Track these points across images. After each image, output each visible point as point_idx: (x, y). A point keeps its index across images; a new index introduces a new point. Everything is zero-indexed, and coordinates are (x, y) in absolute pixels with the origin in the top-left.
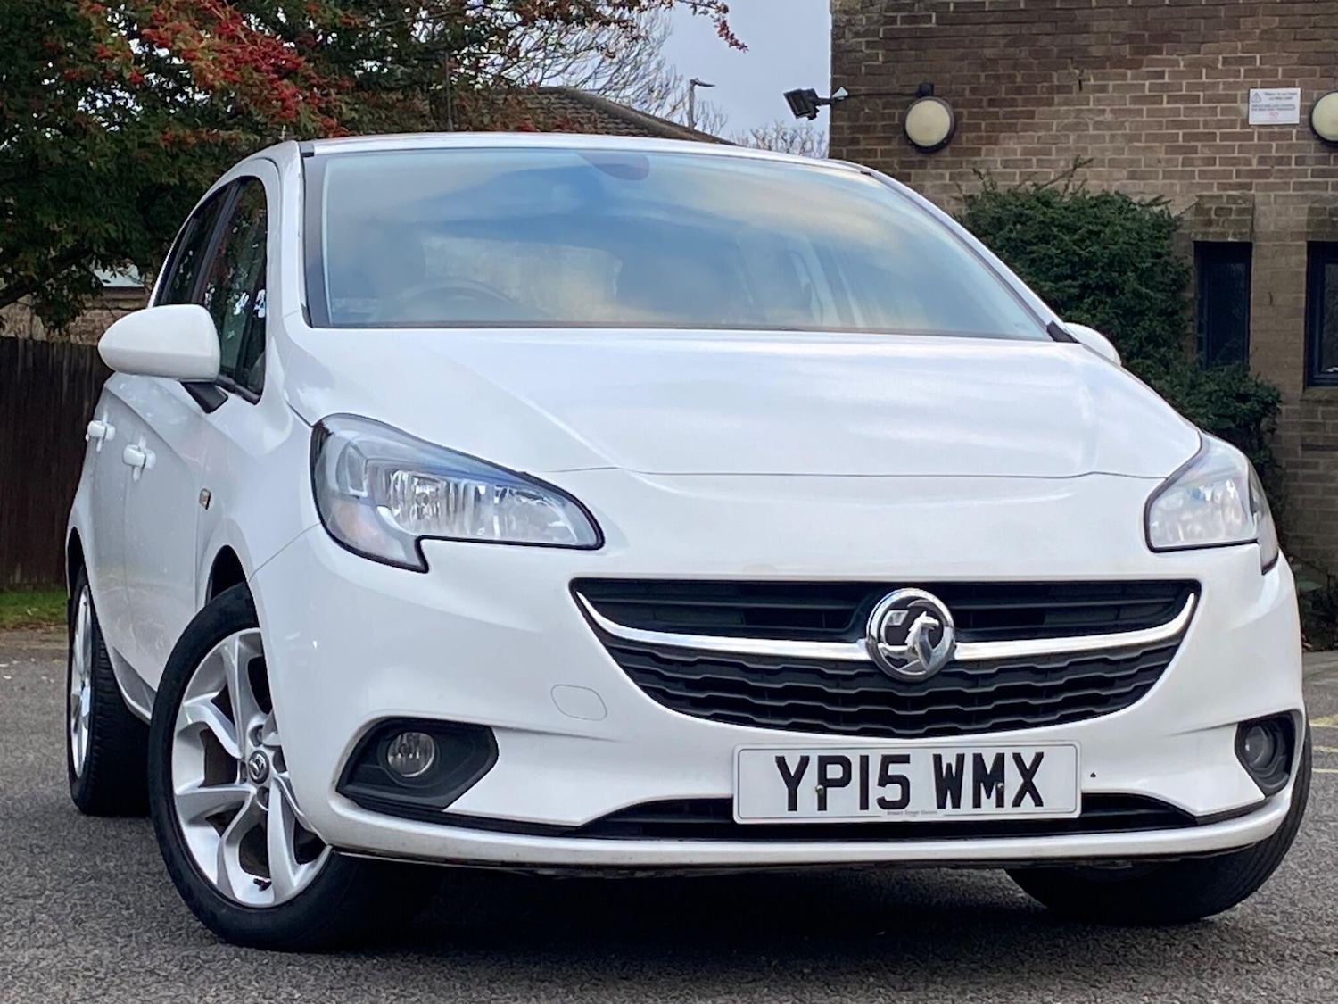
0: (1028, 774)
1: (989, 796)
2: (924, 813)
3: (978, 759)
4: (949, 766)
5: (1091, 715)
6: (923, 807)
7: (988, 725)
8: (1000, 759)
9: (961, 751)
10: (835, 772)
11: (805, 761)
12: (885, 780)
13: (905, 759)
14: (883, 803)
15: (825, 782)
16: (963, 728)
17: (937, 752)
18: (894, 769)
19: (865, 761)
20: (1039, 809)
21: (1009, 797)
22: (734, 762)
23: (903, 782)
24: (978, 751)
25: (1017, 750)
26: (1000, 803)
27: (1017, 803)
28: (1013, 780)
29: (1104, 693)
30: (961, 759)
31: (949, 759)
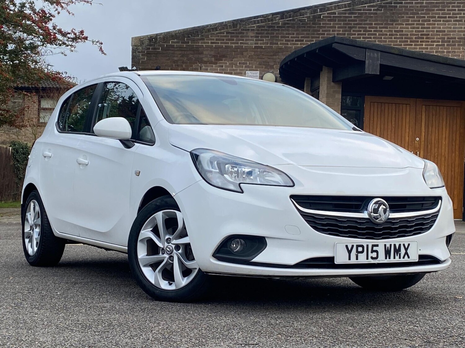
0: (406, 249)
1: (397, 256)
2: (382, 260)
3: (395, 245)
4: (388, 247)
5: (420, 233)
6: (382, 259)
7: (396, 236)
8: (400, 245)
9: (391, 243)
10: (360, 249)
11: (353, 246)
12: (373, 251)
13: (377, 246)
14: (372, 258)
15: (358, 252)
16: (391, 237)
17: (385, 243)
18: (375, 248)
19: (367, 246)
20: (409, 259)
21: (402, 256)
22: (334, 246)
23: (377, 251)
24: (395, 243)
25: (404, 243)
26: (400, 258)
27: (404, 258)
28: (403, 251)
29: (423, 227)
30: (391, 245)
31: (388, 245)
